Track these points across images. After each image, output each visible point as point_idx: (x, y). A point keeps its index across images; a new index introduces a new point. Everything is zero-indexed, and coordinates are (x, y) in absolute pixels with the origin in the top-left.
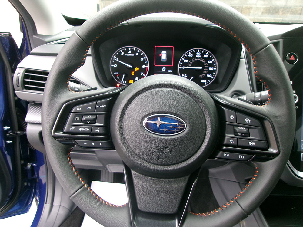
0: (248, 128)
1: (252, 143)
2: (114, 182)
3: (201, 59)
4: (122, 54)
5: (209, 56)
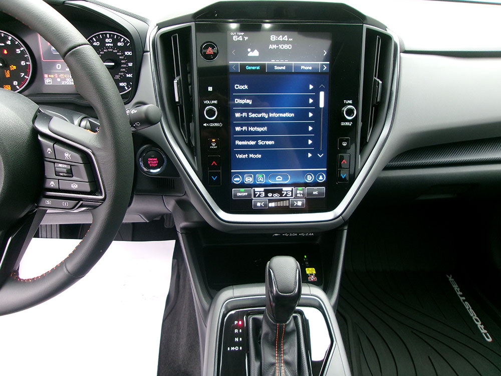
0: (71, 165)
1: (74, 186)
2: (61, 238)
3: (114, 49)
5: (125, 44)
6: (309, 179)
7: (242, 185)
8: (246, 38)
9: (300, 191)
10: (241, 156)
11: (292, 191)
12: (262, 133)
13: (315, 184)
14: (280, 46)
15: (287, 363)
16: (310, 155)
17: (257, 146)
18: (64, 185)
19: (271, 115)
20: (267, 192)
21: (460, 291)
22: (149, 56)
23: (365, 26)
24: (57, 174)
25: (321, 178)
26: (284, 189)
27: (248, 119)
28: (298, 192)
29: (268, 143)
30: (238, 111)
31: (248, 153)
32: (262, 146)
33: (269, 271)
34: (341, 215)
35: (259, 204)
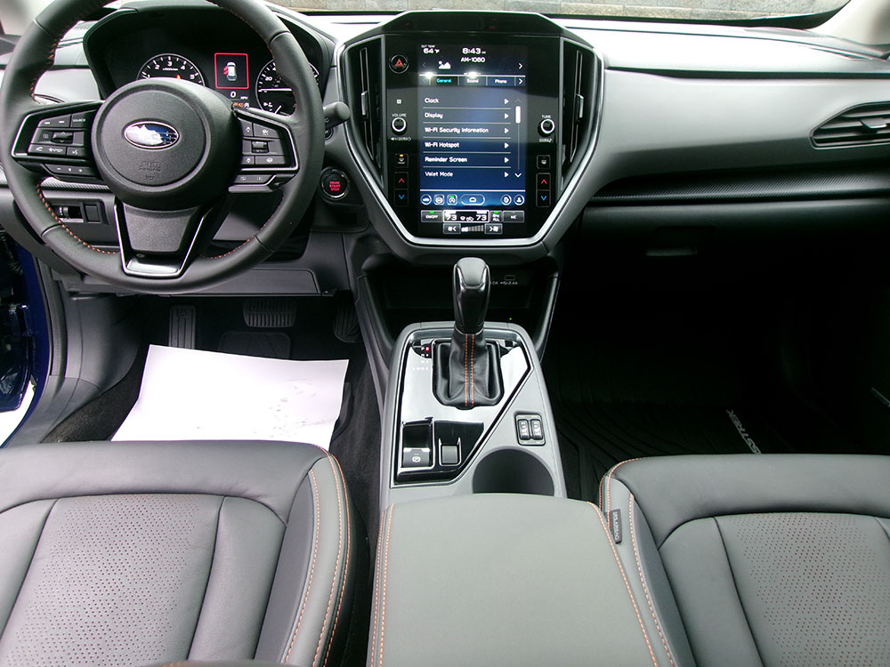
0: (268, 142)
1: (269, 160)
4: (157, 67)
6: (506, 201)
7: (432, 207)
8: (437, 51)
9: (496, 215)
10: (430, 174)
11: (487, 214)
12: (454, 149)
13: (513, 207)
14: (473, 59)
15: (477, 382)
16: (506, 175)
17: (448, 163)
18: (259, 161)
19: (463, 130)
20: (459, 215)
21: (743, 427)
22: (337, 71)
23: (562, 39)
24: (254, 149)
25: (519, 200)
26: (479, 212)
27: (438, 134)
28: (494, 215)
29: (460, 160)
30: (428, 126)
31: (439, 170)
32: (453, 164)
33: (457, 270)
34: (541, 240)
35: (450, 229)
